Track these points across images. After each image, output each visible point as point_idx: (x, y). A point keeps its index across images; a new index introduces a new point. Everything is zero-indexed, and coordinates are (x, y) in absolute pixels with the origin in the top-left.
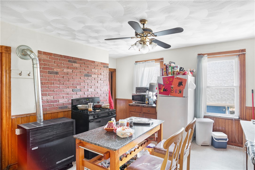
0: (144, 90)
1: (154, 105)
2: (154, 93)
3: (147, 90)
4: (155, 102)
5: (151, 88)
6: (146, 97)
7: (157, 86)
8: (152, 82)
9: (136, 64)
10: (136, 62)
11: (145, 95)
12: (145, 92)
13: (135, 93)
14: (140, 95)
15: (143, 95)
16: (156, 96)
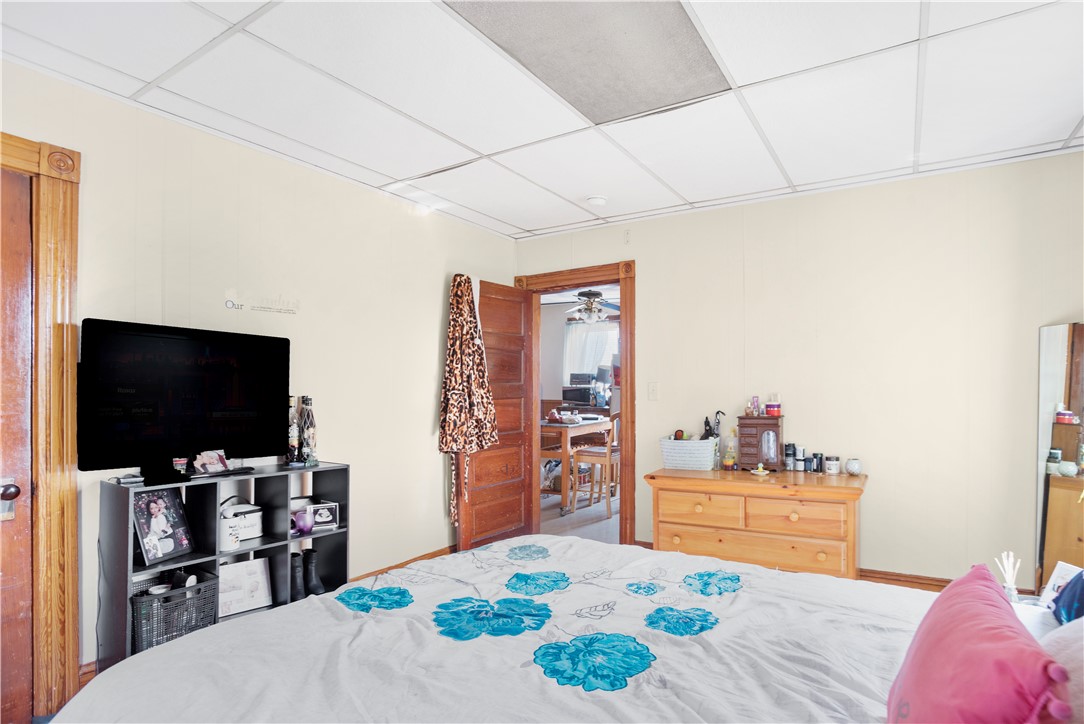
0: (587, 379)
1: (607, 407)
2: (607, 386)
3: (593, 378)
4: (607, 404)
5: (601, 376)
6: (591, 392)
7: (611, 372)
8: (602, 364)
9: (570, 324)
10: (570, 320)
11: (589, 389)
12: (589, 383)
13: (567, 383)
14: (580, 390)
15: (585, 389)
16: (611, 390)
